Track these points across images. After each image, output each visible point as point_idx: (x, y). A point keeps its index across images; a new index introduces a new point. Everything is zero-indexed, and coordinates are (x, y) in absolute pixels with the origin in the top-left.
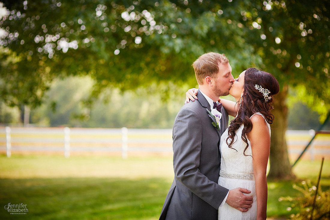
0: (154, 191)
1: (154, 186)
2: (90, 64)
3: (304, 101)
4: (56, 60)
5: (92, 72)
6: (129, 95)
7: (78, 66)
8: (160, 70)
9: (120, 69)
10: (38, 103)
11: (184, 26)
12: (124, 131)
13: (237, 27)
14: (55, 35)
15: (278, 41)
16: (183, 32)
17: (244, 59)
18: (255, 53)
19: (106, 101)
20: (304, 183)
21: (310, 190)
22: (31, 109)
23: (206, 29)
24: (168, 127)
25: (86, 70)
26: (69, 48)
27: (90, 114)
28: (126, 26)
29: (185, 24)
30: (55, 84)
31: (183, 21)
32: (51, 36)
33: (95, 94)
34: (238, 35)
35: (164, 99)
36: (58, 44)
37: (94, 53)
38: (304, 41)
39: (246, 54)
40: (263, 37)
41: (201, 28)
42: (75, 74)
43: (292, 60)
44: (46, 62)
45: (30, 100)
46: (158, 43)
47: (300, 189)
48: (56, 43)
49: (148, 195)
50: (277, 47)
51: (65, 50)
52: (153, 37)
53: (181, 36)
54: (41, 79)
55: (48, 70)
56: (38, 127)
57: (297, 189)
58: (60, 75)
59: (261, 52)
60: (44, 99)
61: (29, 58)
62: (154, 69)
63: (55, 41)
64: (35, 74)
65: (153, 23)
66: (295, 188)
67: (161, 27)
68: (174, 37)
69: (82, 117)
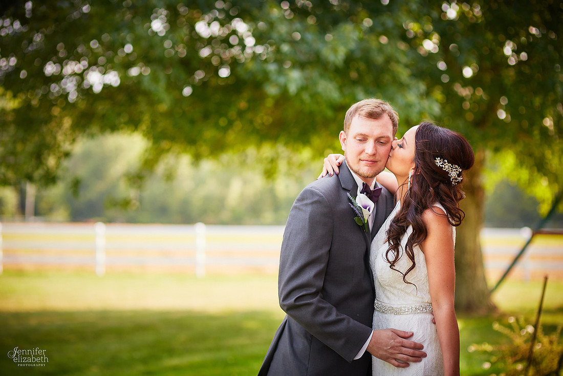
0: (251, 334)
1: (251, 325)
2: (141, 113)
3: (513, 179)
4: (82, 106)
5: (144, 127)
6: (208, 165)
7: (119, 115)
8: (263, 124)
9: (192, 122)
10: (50, 179)
11: (303, 47)
12: (200, 229)
13: (397, 49)
14: (80, 62)
15: (468, 72)
16: (302, 58)
17: (409, 106)
18: (428, 94)
19: (170, 177)
20: (512, 320)
21: (523, 332)
22: (39, 190)
23: (342, 52)
24: (277, 223)
25: (134, 124)
26: (104, 85)
27: (141, 200)
28: (203, 46)
29: (307, 43)
30: (80, 146)
31: (302, 39)
32: (74, 63)
33: (149, 164)
34: (398, 62)
35: (269, 174)
36: (85, 78)
37: (147, 94)
38: (512, 73)
39: (412, 97)
40: (442, 66)
41: (335, 51)
42: (114, 128)
43: (492, 107)
44: (64, 109)
45: (38, 174)
46: (260, 77)
47: (506, 331)
48: (81, 76)
49: (242, 341)
50: (466, 82)
51: (97, 89)
52: (251, 66)
53: (301, 65)
54: (55, 138)
55: (67, 122)
56: (49, 222)
57: (500, 331)
58: (88, 131)
59: (438, 95)
60: (60, 173)
61: (35, 102)
62: (251, 122)
63: (79, 72)
64: (45, 129)
65: (250, 41)
66: (496, 330)
67: (264, 49)
68: (287, 65)
69: (126, 203)
